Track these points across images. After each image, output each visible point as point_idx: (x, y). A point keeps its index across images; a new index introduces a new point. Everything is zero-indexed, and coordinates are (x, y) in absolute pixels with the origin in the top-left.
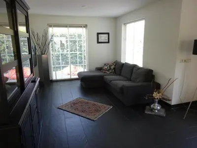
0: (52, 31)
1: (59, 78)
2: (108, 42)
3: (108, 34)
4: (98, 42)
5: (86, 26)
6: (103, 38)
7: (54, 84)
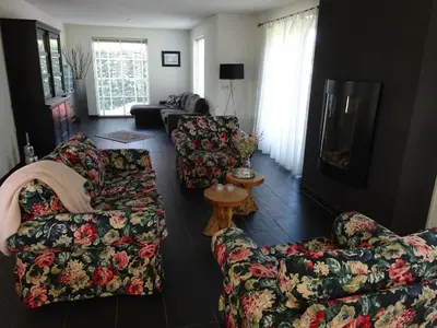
0: (97, 47)
1: (108, 113)
2: (179, 65)
3: (179, 53)
4: (164, 65)
5: (145, 41)
6: (171, 59)
7: (102, 122)
